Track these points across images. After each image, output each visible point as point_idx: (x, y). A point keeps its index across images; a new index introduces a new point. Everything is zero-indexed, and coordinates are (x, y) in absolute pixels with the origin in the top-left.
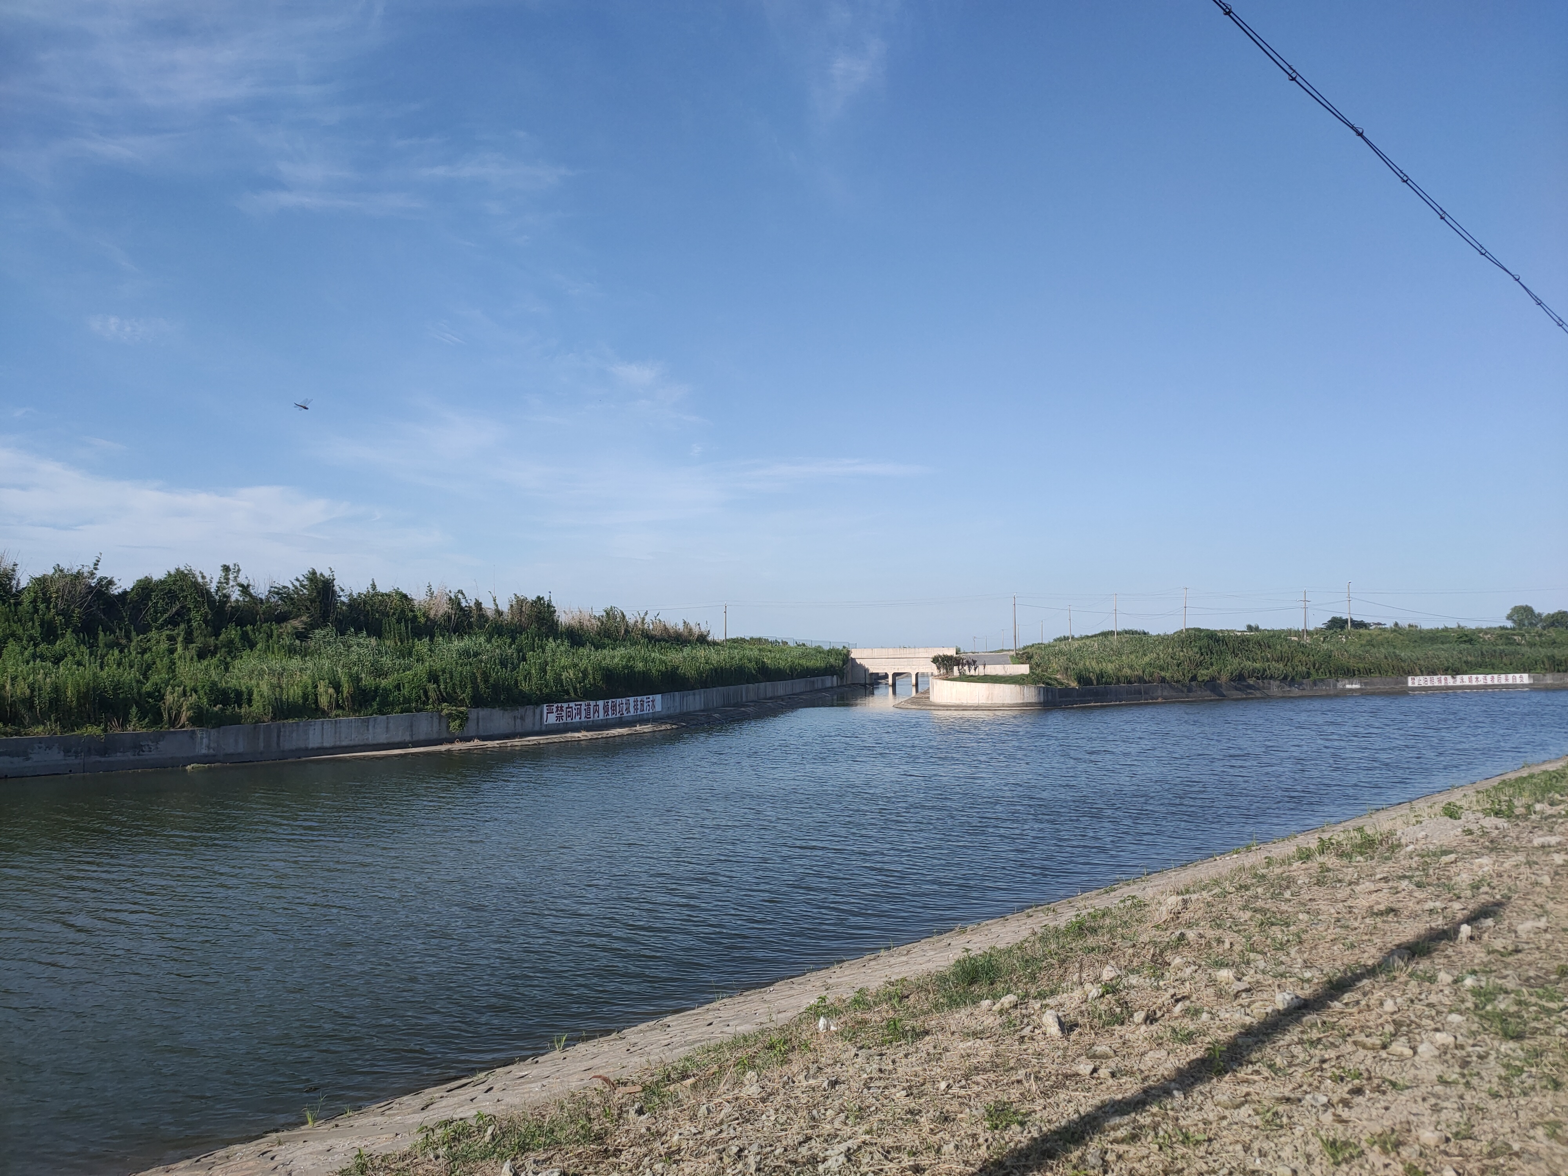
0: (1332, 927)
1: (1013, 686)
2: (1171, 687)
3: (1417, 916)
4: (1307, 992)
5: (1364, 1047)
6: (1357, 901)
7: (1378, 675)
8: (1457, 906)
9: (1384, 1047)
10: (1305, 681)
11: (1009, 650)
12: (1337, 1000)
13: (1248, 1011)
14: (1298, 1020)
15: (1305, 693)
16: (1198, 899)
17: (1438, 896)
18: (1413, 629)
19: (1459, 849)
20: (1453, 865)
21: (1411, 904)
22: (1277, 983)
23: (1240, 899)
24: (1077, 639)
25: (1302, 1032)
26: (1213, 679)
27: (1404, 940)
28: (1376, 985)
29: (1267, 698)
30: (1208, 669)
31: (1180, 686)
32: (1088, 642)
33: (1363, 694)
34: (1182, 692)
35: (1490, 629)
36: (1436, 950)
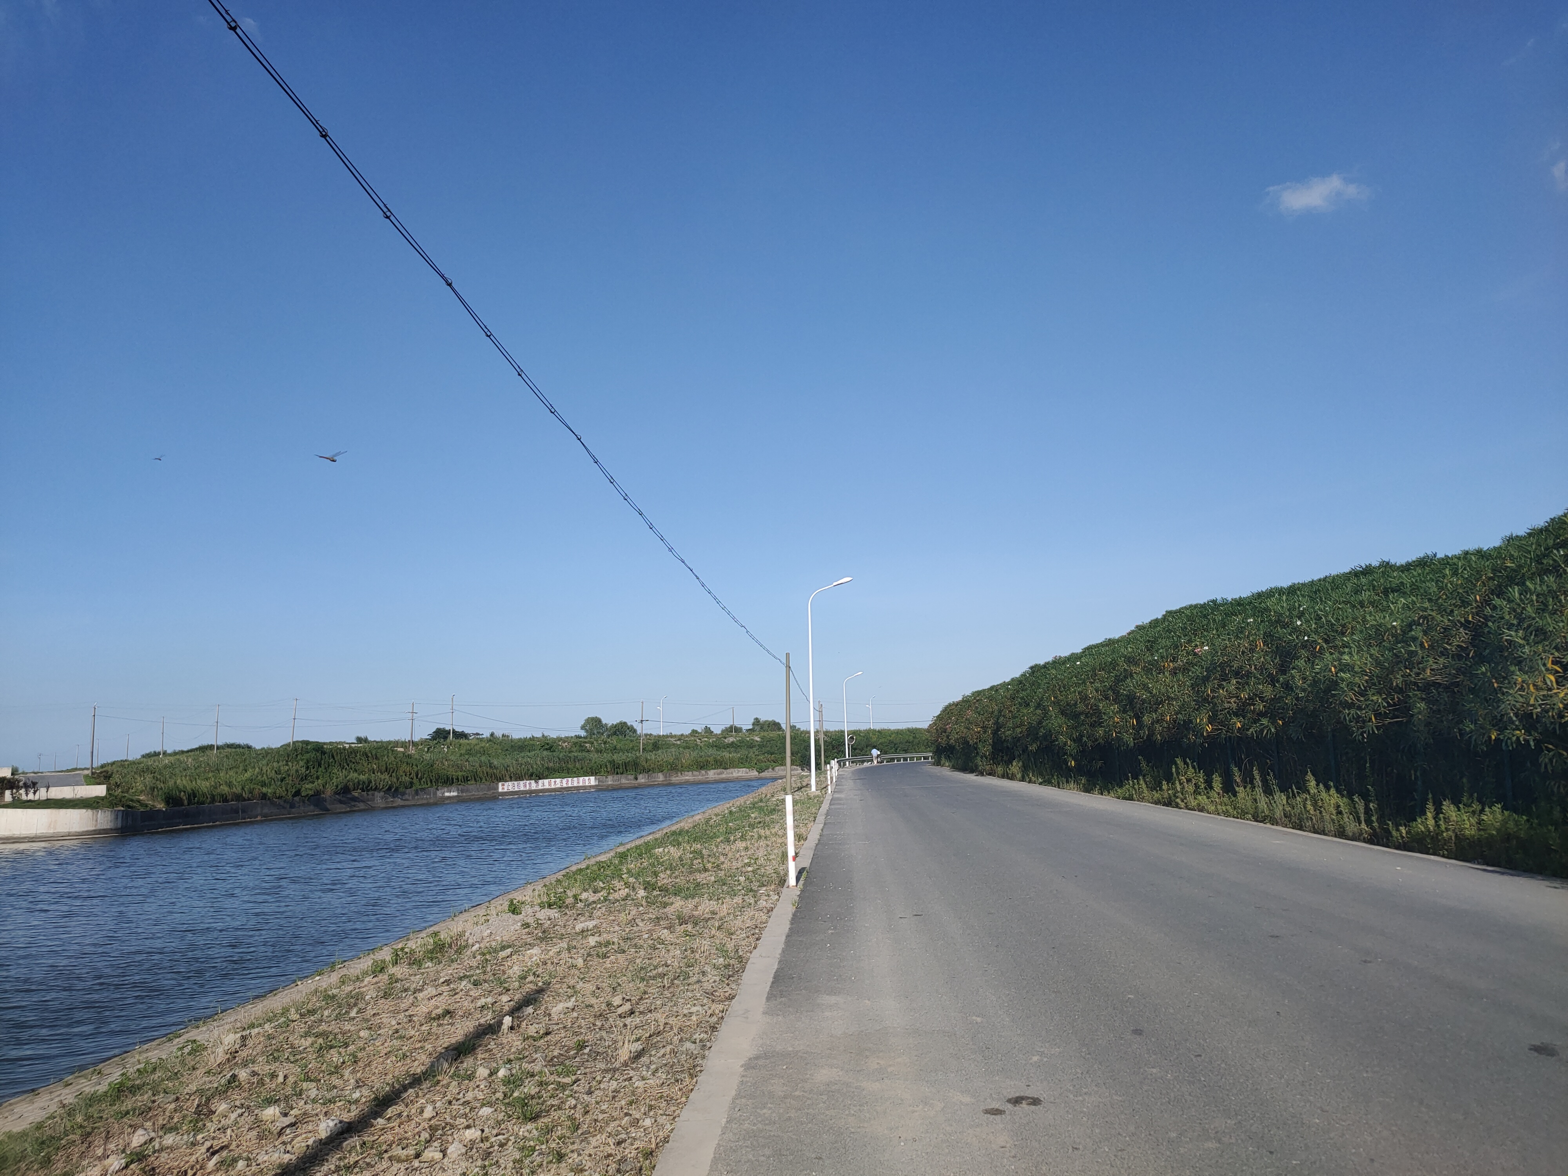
0: (389, 1040)
1: (84, 810)
2: (273, 804)
3: (470, 1014)
4: (353, 1114)
5: (399, 1160)
6: (418, 1008)
7: (473, 782)
8: (505, 998)
9: (418, 1156)
10: (408, 791)
11: (83, 769)
12: (380, 1116)
13: (289, 1148)
14: (339, 1147)
15: (407, 803)
16: (259, 1033)
17: (491, 992)
18: (506, 738)
19: (517, 943)
20: (509, 959)
21: (466, 1004)
22: (324, 1110)
23: (303, 1026)
24: (170, 755)
25: (340, 1159)
26: (318, 793)
27: (453, 1041)
28: (420, 1094)
29: (371, 810)
30: (313, 782)
31: (282, 803)
32: (183, 758)
33: (459, 800)
34: (284, 808)
35: (567, 738)
36: (480, 1046)
